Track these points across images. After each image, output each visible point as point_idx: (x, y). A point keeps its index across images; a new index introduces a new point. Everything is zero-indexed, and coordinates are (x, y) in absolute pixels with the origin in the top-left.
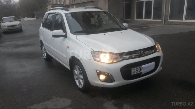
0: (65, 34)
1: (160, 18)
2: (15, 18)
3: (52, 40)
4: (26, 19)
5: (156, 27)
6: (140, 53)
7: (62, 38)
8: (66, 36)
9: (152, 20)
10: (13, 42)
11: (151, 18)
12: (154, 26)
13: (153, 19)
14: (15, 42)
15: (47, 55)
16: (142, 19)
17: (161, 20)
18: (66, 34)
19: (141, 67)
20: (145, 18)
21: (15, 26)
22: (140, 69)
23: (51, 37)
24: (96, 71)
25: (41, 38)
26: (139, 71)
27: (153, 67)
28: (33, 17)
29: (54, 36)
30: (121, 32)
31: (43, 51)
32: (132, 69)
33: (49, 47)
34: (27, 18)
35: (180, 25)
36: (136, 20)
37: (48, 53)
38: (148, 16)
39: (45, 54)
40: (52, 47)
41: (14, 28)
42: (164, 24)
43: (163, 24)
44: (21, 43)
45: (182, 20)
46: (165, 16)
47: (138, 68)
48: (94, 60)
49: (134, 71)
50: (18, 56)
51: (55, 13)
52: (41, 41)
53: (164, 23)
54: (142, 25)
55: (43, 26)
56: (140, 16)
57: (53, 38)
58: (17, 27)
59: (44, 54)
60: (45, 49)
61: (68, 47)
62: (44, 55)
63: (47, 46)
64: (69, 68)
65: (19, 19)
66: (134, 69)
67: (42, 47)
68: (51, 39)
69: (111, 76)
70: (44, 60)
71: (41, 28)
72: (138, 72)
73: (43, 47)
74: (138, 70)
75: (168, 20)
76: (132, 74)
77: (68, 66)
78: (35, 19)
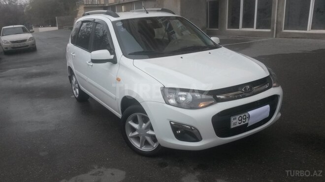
0: (112, 57)
1: (268, 27)
2: (23, 28)
3: (90, 67)
4: (42, 29)
5: (263, 41)
6: (245, 89)
7: (108, 64)
8: (114, 61)
9: (254, 29)
10: (21, 69)
11: (253, 27)
12: (259, 40)
13: (257, 28)
14: (24, 68)
15: (81, 92)
16: (238, 28)
17: (269, 30)
18: (115, 58)
19: (246, 114)
20: (244, 26)
21: (25, 41)
22: (244, 117)
23: (87, 62)
24: (170, 122)
25: (70, 63)
26: (243, 120)
27: (267, 114)
28: (54, 25)
29: (94, 61)
30: (210, 53)
31: (75, 85)
32: (232, 118)
33: (84, 79)
34: (44, 27)
35: (302, 38)
36: (227, 29)
37: (82, 88)
38: (248, 23)
39: (77, 90)
40: (89, 80)
41: (22, 44)
42: (276, 37)
43: (274, 36)
44: (34, 70)
45: (306, 30)
46: (277, 24)
47: (242, 115)
48: (166, 103)
49: (234, 121)
50: (31, 93)
51: (95, 20)
52: (70, 68)
53: (276, 35)
54: (238, 39)
55: (72, 42)
56: (234, 23)
57: (91, 64)
58: (27, 43)
59: (75, 89)
60: (76, 82)
61: (118, 80)
62: (74, 91)
63: (80, 76)
64: (119, 115)
65: (31, 30)
66: (235, 119)
67: (71, 78)
68: (89, 65)
69: (196, 131)
70: (75, 100)
71: (70, 45)
72: (242, 123)
73: (74, 79)
74: (241, 120)
75: (281, 29)
76: (232, 127)
77: (119, 113)
78: (56, 28)
